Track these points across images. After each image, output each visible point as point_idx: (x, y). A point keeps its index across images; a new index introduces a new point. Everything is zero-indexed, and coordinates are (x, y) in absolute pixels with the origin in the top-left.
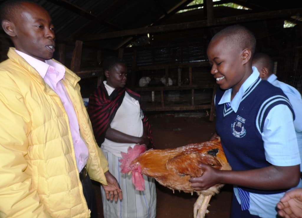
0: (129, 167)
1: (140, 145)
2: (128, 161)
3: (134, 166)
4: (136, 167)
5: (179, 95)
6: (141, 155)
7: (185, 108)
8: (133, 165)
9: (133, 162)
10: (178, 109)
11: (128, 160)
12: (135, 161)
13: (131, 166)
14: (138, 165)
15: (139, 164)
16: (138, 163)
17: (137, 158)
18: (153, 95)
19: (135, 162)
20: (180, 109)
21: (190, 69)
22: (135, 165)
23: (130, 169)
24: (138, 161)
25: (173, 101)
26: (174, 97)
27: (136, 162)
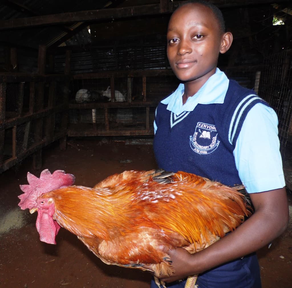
0: (35, 202)
1: (66, 173)
2: (37, 191)
3: (42, 202)
4: (46, 205)
5: (132, 115)
6: (61, 188)
7: (137, 133)
8: (42, 200)
9: (43, 196)
10: (128, 133)
11: (38, 189)
12: (48, 195)
13: (39, 201)
14: (50, 202)
15: (53, 202)
16: (51, 200)
17: (53, 191)
18: (94, 114)
19: (47, 197)
20: (131, 133)
21: (144, 79)
22: (46, 201)
23: (36, 205)
24: (53, 196)
25: (124, 122)
26: (125, 118)
27: (49, 198)
